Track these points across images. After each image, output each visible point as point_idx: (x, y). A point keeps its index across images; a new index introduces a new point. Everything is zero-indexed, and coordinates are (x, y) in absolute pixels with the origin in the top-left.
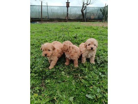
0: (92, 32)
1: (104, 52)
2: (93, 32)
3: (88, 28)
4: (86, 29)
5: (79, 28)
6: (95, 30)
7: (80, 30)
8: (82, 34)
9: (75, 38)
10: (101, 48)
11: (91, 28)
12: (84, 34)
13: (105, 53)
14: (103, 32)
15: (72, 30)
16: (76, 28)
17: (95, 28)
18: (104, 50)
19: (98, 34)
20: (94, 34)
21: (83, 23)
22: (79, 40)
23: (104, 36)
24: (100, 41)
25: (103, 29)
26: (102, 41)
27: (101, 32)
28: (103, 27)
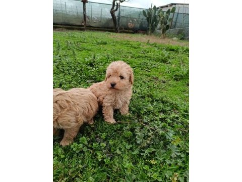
0: (128, 53)
1: (152, 102)
2: (131, 53)
3: (122, 44)
4: (118, 46)
5: (105, 43)
6: (135, 48)
7: (106, 47)
8: (108, 55)
9: (91, 65)
10: (145, 90)
11: (127, 44)
12: (113, 57)
13: (155, 103)
14: (148, 52)
15: (90, 47)
16: (98, 44)
17: (135, 44)
18: (151, 96)
19: (139, 57)
20: (132, 57)
21: (114, 34)
22: (98, 72)
23: (151, 62)
24: (144, 72)
25: (149, 46)
26: (147, 73)
27: (144, 54)
28: (148, 43)
